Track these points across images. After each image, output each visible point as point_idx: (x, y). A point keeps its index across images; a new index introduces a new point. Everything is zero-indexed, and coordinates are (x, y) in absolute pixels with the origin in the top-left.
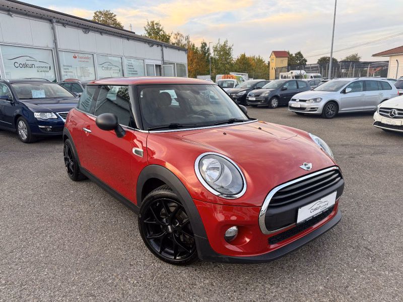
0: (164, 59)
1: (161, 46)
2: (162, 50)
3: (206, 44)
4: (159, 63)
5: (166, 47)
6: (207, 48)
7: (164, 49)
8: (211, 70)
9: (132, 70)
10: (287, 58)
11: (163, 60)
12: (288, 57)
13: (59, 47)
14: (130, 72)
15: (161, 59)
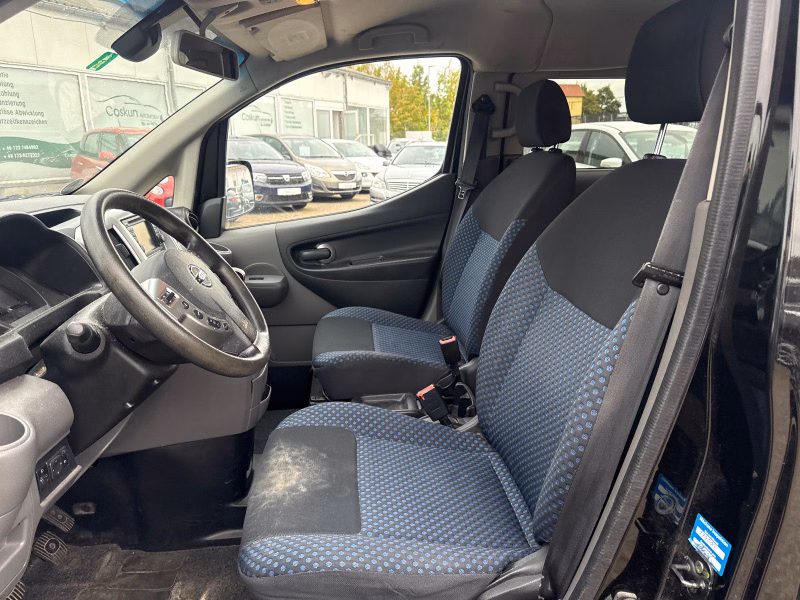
0: (349, 100)
1: (343, 75)
2: (345, 83)
3: (422, 70)
4: (340, 107)
5: (352, 77)
6: (424, 76)
7: (349, 80)
8: (431, 121)
9: (292, 120)
10: (581, 99)
11: (346, 102)
12: (584, 98)
13: (175, 79)
14: (289, 125)
15: (342, 99)
